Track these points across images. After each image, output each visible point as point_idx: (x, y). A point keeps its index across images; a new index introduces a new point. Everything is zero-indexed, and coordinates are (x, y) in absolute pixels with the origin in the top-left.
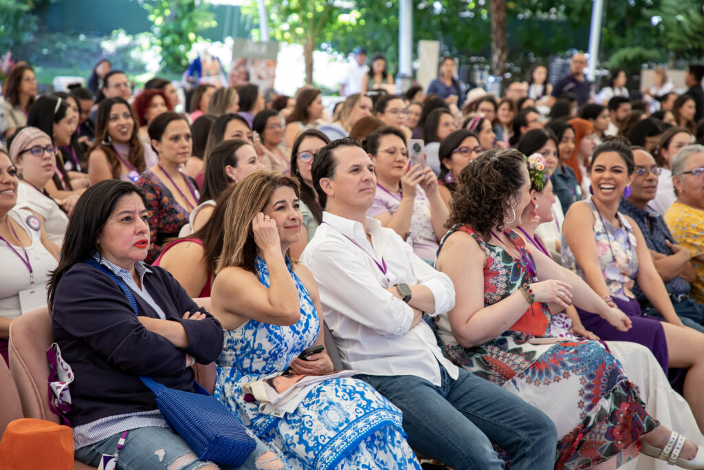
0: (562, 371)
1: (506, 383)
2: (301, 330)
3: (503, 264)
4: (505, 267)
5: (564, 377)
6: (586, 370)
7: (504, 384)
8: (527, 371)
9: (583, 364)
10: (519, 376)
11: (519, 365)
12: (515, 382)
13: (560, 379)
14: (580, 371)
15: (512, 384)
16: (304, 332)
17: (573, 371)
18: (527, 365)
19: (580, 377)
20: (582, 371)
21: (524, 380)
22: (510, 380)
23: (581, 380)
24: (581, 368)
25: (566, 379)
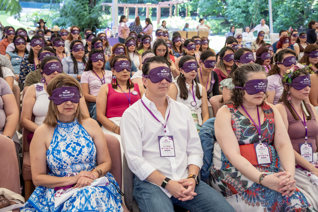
0: (256, 201)
1: (233, 195)
2: (75, 155)
3: (240, 126)
4: (241, 127)
5: (257, 205)
6: (268, 205)
7: (232, 195)
8: (243, 193)
9: (266, 201)
10: (239, 194)
11: (239, 189)
12: (237, 197)
13: (255, 205)
14: (264, 204)
15: (235, 197)
16: (78, 155)
17: (261, 203)
18: (243, 189)
19: (264, 207)
20: (265, 205)
21: (241, 197)
22: (235, 195)
23: (264, 209)
24: (265, 203)
25: (257, 206)
